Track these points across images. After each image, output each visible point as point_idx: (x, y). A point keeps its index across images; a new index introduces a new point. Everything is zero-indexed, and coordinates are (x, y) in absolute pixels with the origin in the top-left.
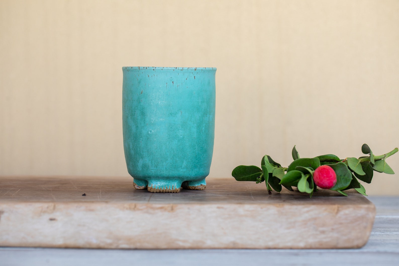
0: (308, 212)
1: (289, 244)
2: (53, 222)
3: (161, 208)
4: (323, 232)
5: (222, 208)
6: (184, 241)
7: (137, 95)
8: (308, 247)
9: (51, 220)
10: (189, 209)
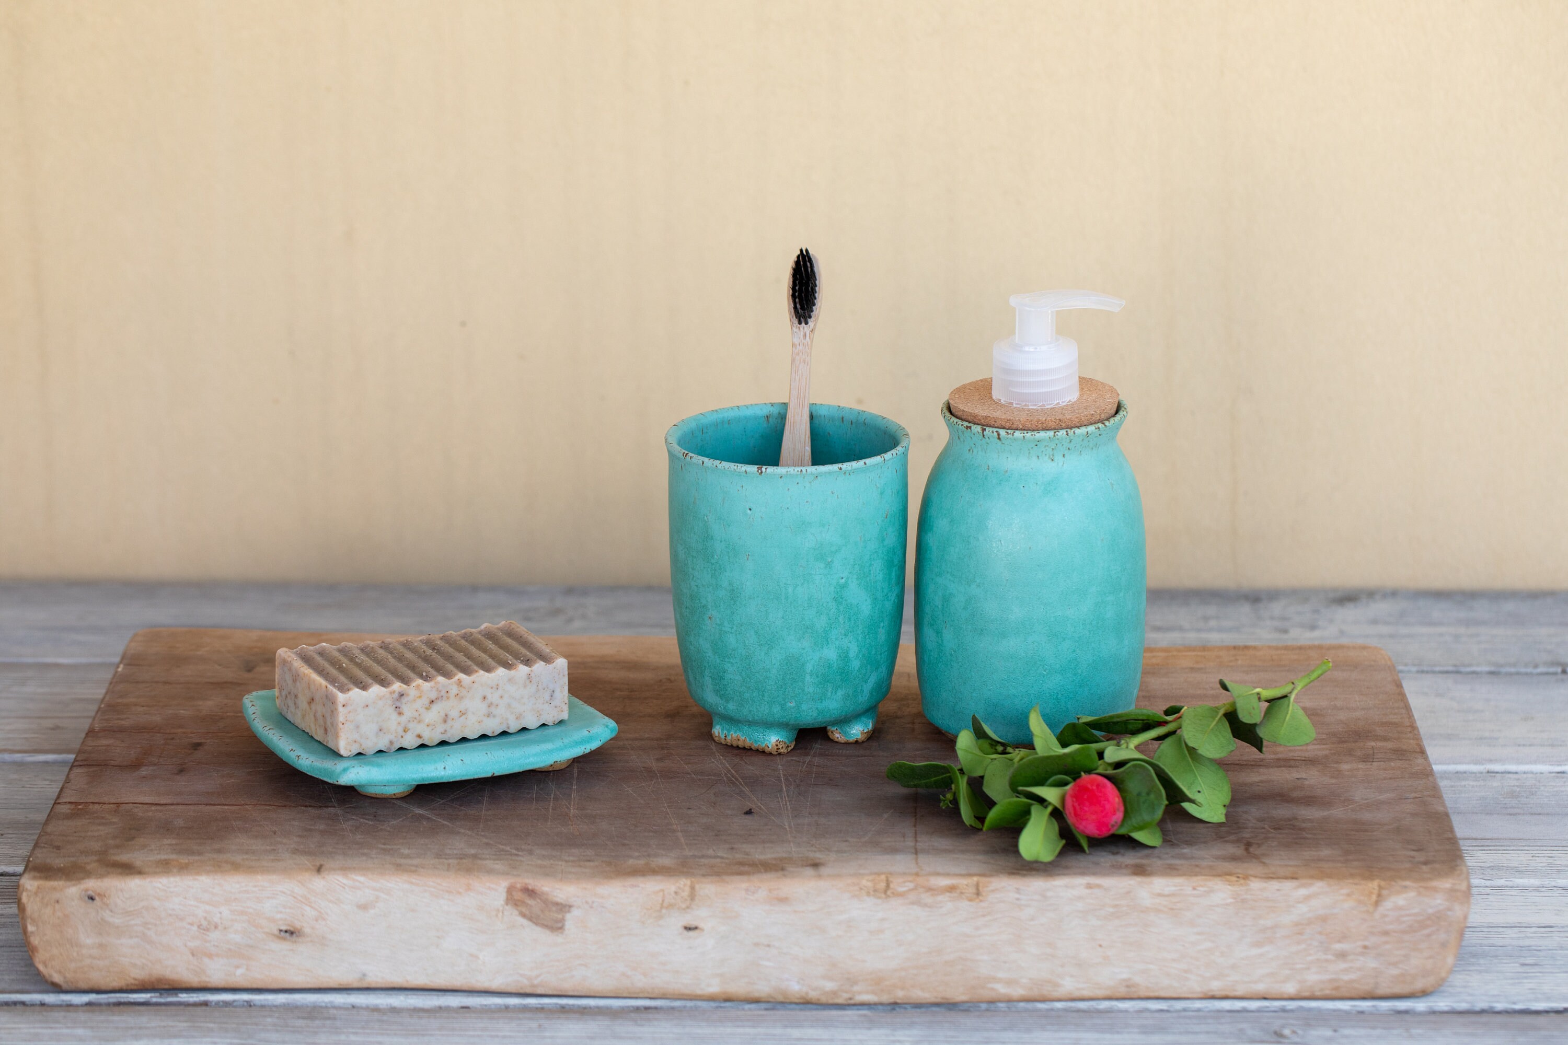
0: (1307, 898)
1: (1260, 988)
2: (691, 933)
3: (952, 889)
4: (1342, 955)
5: (1099, 886)
6: (1009, 982)
7: (878, 524)
8: (1306, 994)
9: (688, 929)
10: (1018, 891)
